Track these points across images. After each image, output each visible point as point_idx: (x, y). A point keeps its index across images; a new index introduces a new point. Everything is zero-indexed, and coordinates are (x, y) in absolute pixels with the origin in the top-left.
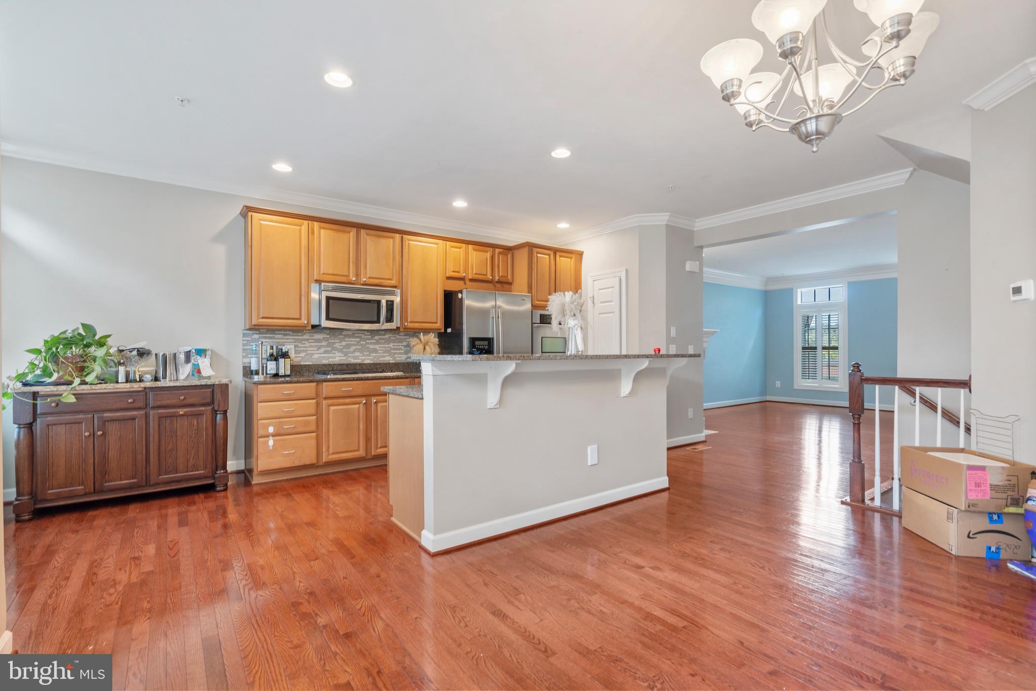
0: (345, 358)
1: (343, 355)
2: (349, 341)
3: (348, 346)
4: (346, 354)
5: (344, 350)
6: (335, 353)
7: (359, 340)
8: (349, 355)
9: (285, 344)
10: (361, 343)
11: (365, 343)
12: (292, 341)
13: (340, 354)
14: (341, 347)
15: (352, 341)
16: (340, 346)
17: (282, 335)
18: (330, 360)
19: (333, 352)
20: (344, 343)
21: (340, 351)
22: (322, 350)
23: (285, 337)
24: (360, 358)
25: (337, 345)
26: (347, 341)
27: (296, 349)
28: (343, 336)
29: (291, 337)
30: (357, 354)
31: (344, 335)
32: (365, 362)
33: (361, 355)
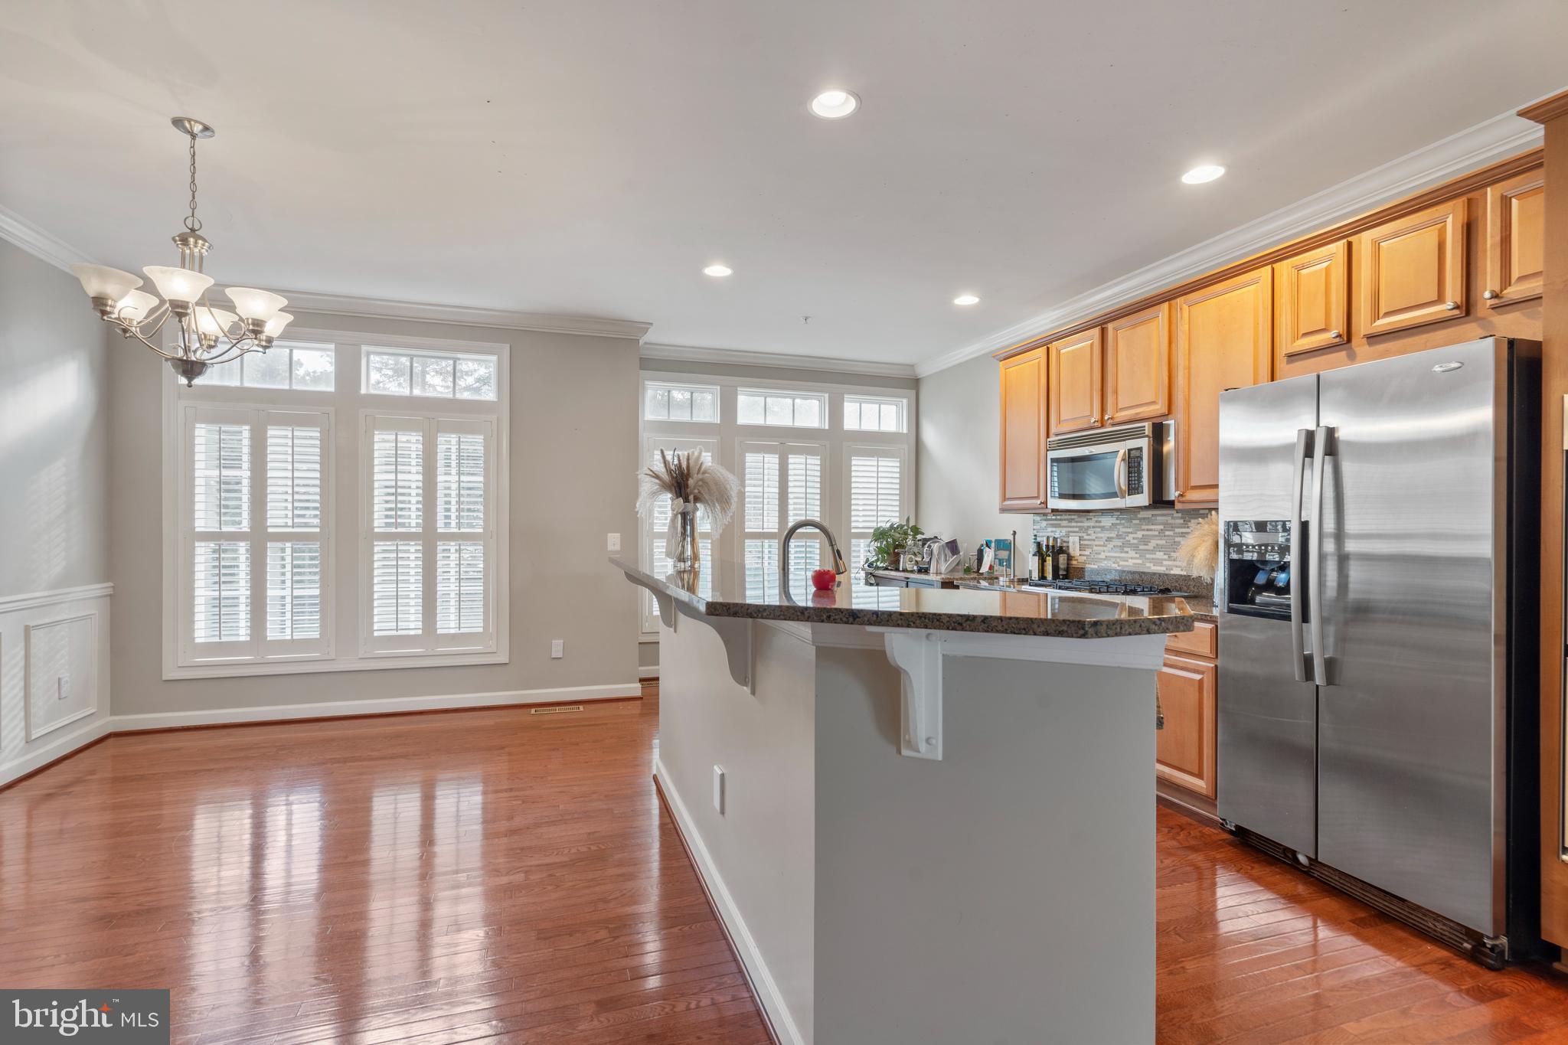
0: (1140, 561)
1: (1138, 556)
2: (1148, 530)
3: (1145, 540)
4: (1142, 554)
5: (1141, 547)
6: (1127, 552)
7: (1162, 527)
8: (1148, 556)
9: (1071, 534)
10: (1167, 533)
11: (1171, 533)
12: (1077, 529)
13: (1132, 554)
14: (1135, 541)
15: (1151, 530)
16: (1134, 538)
17: (1067, 522)
18: (1121, 563)
19: (1126, 549)
20: (1140, 534)
21: (1135, 548)
22: (1111, 545)
23: (1070, 524)
24: (1165, 563)
25: (1130, 537)
26: (1144, 530)
27: (1082, 542)
28: (1137, 522)
29: (1075, 524)
30: (1160, 555)
31: (1140, 519)
32: (1172, 572)
33: (1166, 557)
